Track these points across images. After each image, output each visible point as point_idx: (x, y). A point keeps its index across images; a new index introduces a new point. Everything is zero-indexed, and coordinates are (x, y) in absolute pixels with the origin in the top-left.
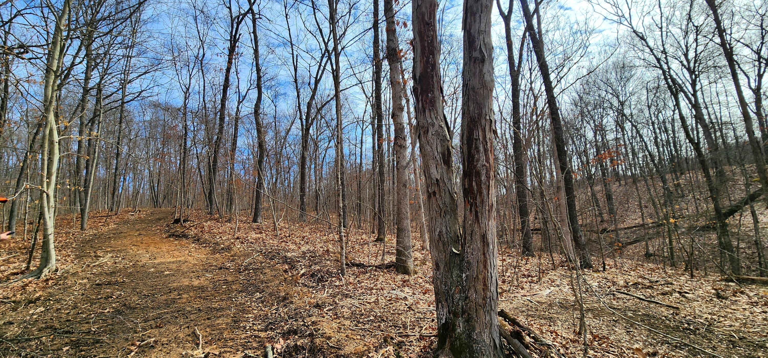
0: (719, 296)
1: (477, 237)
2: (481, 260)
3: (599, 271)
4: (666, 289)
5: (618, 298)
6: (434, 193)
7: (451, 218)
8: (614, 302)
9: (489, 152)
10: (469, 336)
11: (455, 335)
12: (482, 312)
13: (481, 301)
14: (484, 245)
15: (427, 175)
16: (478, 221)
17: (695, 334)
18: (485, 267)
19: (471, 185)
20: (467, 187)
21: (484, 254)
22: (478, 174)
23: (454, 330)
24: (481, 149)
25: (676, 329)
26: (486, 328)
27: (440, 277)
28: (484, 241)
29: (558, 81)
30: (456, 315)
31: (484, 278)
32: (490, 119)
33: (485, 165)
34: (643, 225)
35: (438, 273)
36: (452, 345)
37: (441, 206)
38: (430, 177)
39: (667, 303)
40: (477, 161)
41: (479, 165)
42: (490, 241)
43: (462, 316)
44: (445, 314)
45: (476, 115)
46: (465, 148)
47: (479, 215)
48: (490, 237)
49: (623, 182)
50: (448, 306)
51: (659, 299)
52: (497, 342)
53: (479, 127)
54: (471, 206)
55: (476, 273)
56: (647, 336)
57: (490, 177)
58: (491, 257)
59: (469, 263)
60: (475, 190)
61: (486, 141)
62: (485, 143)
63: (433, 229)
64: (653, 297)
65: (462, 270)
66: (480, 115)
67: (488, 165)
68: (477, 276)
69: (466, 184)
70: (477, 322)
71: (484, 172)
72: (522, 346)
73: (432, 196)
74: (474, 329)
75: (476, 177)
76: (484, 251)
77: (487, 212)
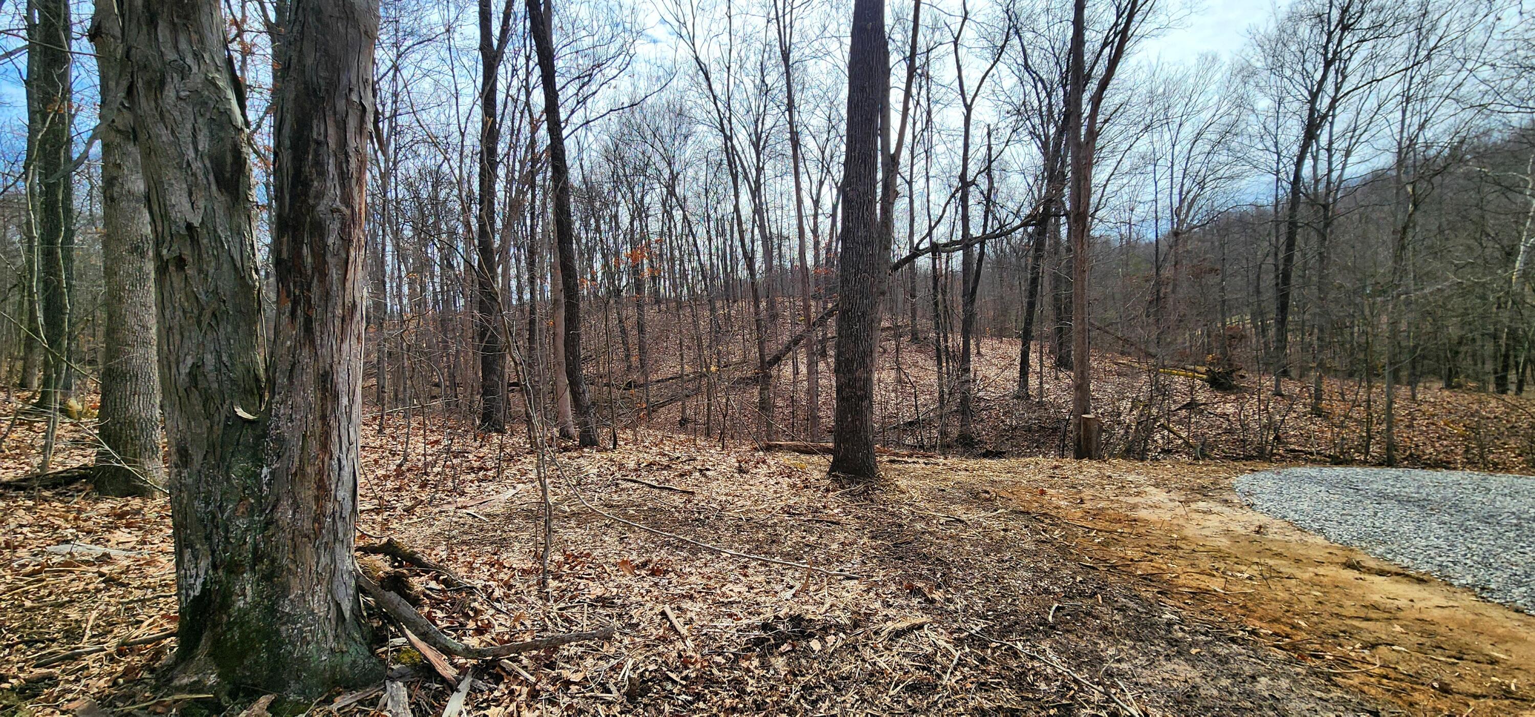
0: (741, 470)
1: (308, 378)
2: (313, 434)
3: (607, 450)
4: (687, 467)
5: (622, 490)
6: (180, 263)
7: (236, 331)
8: (615, 497)
9: (354, 182)
10: (272, 610)
11: (230, 616)
12: (309, 549)
13: (307, 525)
14: (324, 399)
15: (155, 207)
16: (312, 342)
17: (703, 526)
18: (325, 446)
19: (297, 253)
20: (285, 255)
21: (324, 417)
22: (319, 229)
23: (226, 604)
24: (331, 168)
25: (685, 523)
26: (319, 583)
27: (190, 481)
28: (324, 389)
29: (578, 103)
30: (234, 568)
31: (320, 472)
32: (361, 103)
33: (338, 210)
34: (681, 376)
35: (185, 474)
36: (217, 643)
37: (203, 297)
38: (165, 216)
39: (683, 487)
40: (316, 197)
41: (321, 207)
42: (342, 387)
43: (252, 569)
44: (202, 573)
45: (321, 82)
46: (287, 157)
47: (316, 326)
48: (341, 379)
49: (663, 307)
50: (213, 552)
51: (675, 484)
52: (346, 607)
53: (329, 113)
54: (295, 303)
55: (297, 463)
56: (646, 540)
57: (350, 241)
58: (344, 423)
59: (280, 440)
60: (309, 267)
61: (347, 154)
62: (343, 157)
63: (172, 359)
64: (668, 481)
65: (261, 460)
66: (333, 85)
67: (347, 212)
68: (301, 468)
69: (285, 248)
70: (295, 574)
71: (335, 226)
72: (403, 601)
73: (172, 268)
74: (285, 591)
75: (311, 235)
76: (323, 411)
77: (338, 322)
